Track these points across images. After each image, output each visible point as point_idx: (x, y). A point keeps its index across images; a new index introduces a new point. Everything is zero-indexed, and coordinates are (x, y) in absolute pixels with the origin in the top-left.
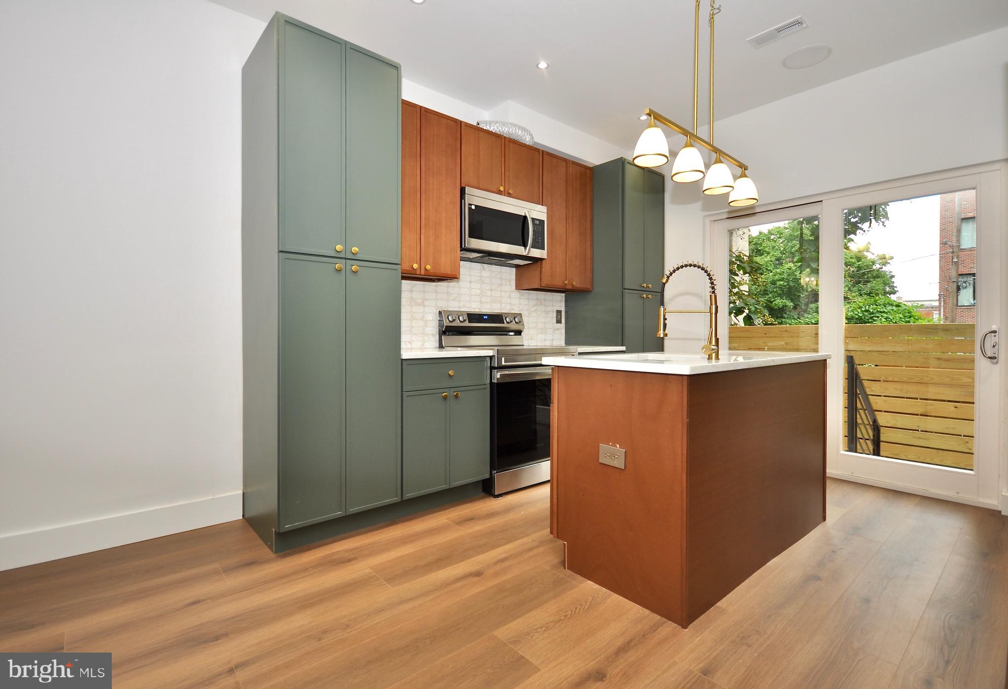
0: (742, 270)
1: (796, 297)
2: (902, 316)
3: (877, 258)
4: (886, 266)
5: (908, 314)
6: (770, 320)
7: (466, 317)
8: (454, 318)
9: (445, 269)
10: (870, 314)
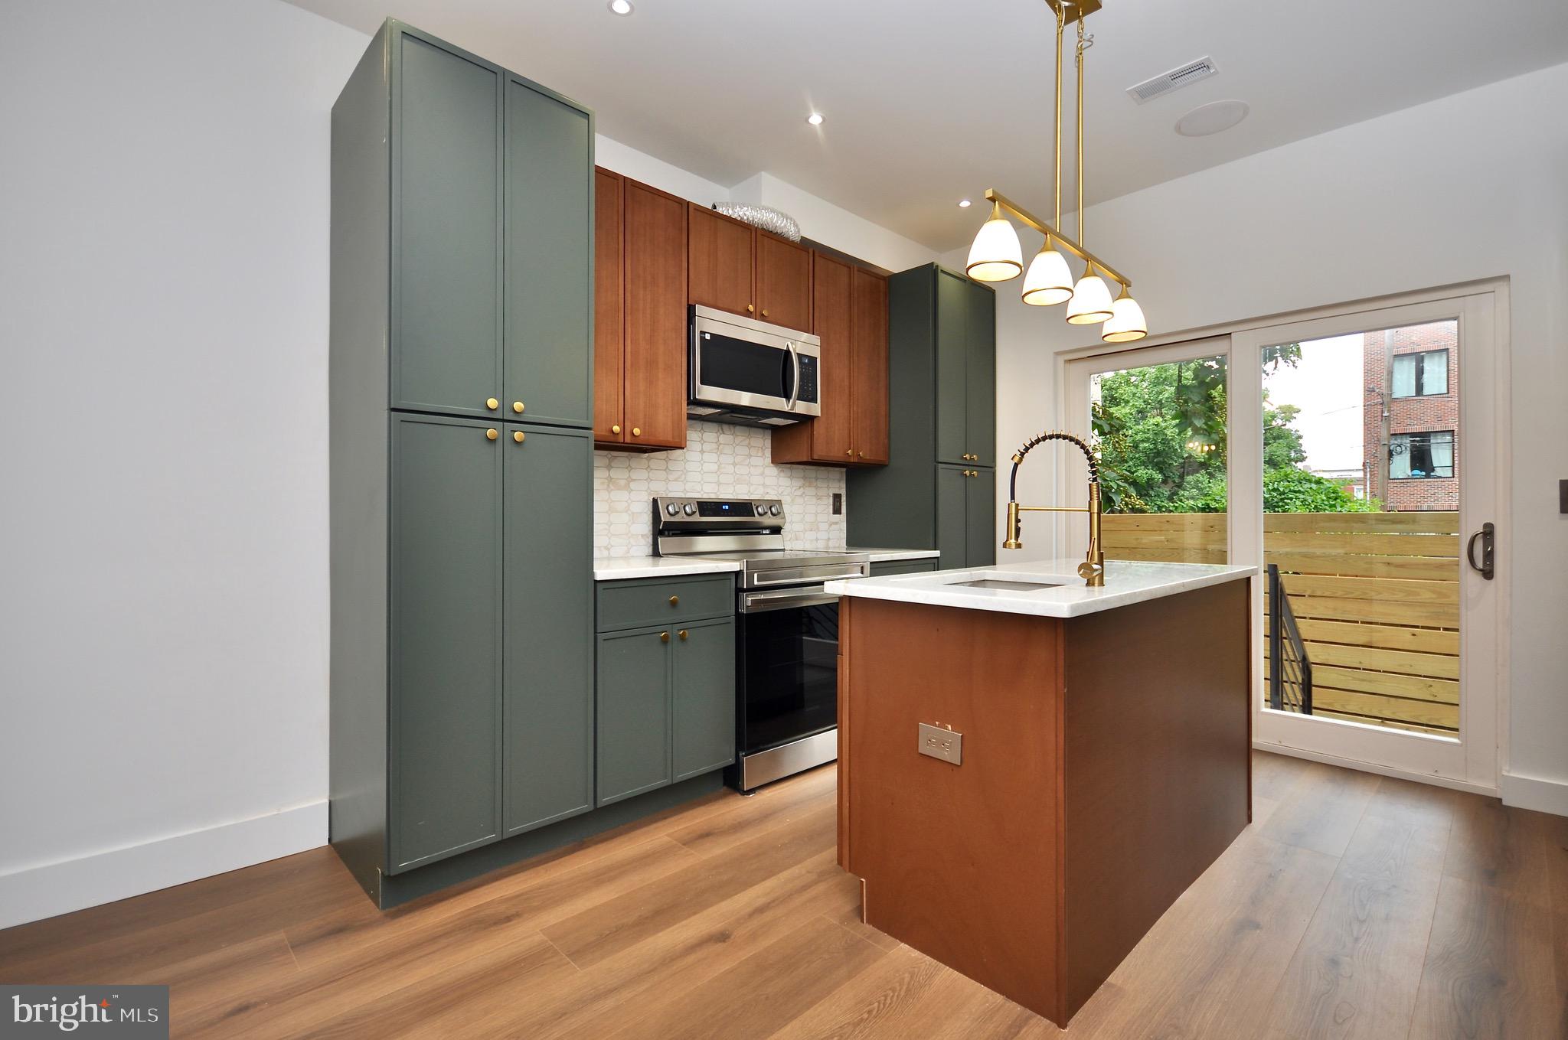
0: (1096, 430)
1: (1167, 466)
2: (1325, 498)
3: (1278, 411)
4: (1290, 421)
5: (1333, 495)
6: (1139, 503)
7: (695, 508)
8: (677, 510)
9: (664, 435)
10: (1280, 495)
